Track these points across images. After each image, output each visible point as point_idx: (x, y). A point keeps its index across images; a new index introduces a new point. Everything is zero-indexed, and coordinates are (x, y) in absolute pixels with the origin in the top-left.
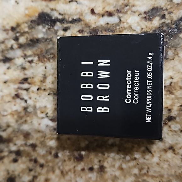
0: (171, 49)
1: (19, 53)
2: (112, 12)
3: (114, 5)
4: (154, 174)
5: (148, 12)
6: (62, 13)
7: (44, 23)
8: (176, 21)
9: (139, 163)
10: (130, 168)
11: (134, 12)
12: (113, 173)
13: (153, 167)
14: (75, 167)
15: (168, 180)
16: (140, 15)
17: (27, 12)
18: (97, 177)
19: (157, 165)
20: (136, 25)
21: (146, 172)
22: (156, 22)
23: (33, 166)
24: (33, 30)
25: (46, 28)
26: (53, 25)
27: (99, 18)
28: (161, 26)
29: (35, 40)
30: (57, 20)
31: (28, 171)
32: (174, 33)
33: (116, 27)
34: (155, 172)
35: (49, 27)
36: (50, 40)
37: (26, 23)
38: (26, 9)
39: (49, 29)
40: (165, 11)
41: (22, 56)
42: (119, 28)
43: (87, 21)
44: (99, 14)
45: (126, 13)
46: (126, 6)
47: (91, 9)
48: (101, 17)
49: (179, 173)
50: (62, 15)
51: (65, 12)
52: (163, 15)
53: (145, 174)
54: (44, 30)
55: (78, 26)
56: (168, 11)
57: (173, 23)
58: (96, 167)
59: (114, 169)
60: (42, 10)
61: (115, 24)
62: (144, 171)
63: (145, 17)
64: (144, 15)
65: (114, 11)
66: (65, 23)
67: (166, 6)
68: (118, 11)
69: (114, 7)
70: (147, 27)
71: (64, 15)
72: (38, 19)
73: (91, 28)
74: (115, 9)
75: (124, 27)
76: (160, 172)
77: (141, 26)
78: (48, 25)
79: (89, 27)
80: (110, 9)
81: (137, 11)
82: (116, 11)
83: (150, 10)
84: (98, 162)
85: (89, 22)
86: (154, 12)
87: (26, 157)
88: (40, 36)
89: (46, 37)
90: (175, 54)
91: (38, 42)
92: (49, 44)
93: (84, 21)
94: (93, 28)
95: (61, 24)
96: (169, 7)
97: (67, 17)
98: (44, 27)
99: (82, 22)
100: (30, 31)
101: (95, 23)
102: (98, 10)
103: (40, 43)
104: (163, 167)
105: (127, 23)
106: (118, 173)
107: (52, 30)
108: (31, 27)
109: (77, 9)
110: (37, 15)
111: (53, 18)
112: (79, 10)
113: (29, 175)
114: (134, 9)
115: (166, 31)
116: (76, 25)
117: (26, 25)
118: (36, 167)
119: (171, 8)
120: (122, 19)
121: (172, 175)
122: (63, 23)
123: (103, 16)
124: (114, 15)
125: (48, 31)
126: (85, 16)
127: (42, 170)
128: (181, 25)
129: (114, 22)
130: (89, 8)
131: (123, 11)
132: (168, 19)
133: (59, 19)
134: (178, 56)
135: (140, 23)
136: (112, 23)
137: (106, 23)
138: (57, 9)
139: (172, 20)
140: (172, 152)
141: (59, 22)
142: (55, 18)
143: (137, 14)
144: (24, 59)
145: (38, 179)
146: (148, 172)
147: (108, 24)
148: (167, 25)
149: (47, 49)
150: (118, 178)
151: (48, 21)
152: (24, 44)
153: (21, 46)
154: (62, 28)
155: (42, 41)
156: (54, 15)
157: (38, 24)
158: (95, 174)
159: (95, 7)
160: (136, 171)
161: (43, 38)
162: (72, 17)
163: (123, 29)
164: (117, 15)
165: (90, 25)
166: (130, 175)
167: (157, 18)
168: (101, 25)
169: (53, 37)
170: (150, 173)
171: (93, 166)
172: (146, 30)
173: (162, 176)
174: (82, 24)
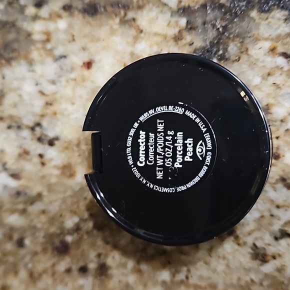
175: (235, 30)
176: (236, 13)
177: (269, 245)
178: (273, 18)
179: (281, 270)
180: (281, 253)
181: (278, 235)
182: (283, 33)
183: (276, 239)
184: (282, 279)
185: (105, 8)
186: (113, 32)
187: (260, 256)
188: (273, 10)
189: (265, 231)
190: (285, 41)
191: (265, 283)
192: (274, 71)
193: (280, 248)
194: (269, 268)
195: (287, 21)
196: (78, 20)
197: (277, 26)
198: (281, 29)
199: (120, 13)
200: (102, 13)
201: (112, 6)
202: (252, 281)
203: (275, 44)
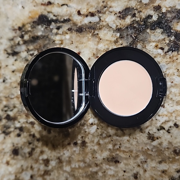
0: (140, 43)
1: (24, 48)
2: (93, 13)
3: (96, 7)
4: (125, 150)
5: (123, 11)
6: (56, 14)
7: (43, 23)
8: (144, 19)
9: (113, 140)
10: (106, 143)
11: (111, 12)
12: (93, 148)
13: (124, 144)
14: (63, 142)
15: (136, 155)
16: (116, 15)
17: (30, 15)
18: (80, 151)
19: (127, 142)
20: (112, 23)
21: (119, 148)
22: (128, 20)
23: (31, 140)
24: (34, 29)
25: (44, 27)
26: (49, 25)
27: (84, 18)
28: (132, 23)
29: (36, 37)
30: (52, 21)
31: (28, 144)
32: (142, 29)
33: (97, 25)
34: (126, 147)
35: (46, 26)
36: (46, 37)
37: (30, 23)
38: (30, 12)
39: (46, 28)
40: (135, 11)
41: (26, 50)
42: (99, 26)
43: (75, 21)
44: (83, 15)
45: (105, 13)
46: (105, 7)
47: (77, 11)
48: (85, 17)
49: (146, 149)
50: (56, 16)
51: (59, 13)
52: (134, 14)
53: (118, 149)
54: (42, 29)
55: (68, 25)
56: (138, 10)
57: (141, 20)
58: (79, 142)
59: (93, 145)
60: (41, 13)
61: (96, 22)
62: (117, 147)
63: (120, 16)
64: (119, 15)
65: (96, 11)
66: (58, 23)
67: (136, 6)
68: (99, 12)
69: (96, 9)
70: (121, 24)
71: (57, 16)
72: (38, 20)
73: (77, 27)
74: (96, 10)
75: (103, 25)
76: (130, 148)
77: (116, 24)
78: (45, 25)
79: (76, 25)
80: (92, 10)
81: (113, 11)
82: (97, 11)
83: (123, 10)
84: (81, 138)
85: (76, 22)
86: (127, 11)
87: (27, 133)
88: (40, 34)
89: (44, 34)
90: (143, 47)
91: (37, 39)
92: (46, 40)
93: (72, 21)
94: (79, 26)
95: (55, 24)
96: (139, 7)
97: (59, 18)
98: (42, 26)
99: (71, 22)
100: (32, 30)
101: (81, 22)
102: (83, 12)
103: (39, 40)
104: (132, 144)
105: (106, 21)
106: (96, 148)
107: (49, 28)
108: (33, 26)
109: (67, 11)
110: (37, 17)
111: (49, 19)
112: (69, 12)
113: (29, 148)
114: (111, 10)
115: (136, 27)
116: (66, 24)
117: (29, 25)
118: (34, 141)
119: (141, 8)
120: (101, 19)
121: (139, 151)
122: (57, 23)
123: (87, 16)
124: (96, 15)
125: (46, 30)
126: (73, 17)
127: (38, 143)
128: (148, 22)
129: (95, 21)
130: (76, 10)
131: (102, 11)
132: (138, 17)
133: (54, 20)
134: (146, 48)
135: (116, 21)
136: (94, 22)
137: (89, 22)
138: (53, 11)
139: (141, 18)
140: (140, 131)
141: (54, 22)
142: (51, 19)
143: (113, 14)
144: (27, 52)
145: (35, 151)
146: (120, 147)
147: (90, 22)
148: (137, 22)
149: (44, 44)
150: (96, 152)
151: (46, 21)
152: (28, 40)
153: (25, 42)
154: (56, 27)
155: (41, 38)
156: (50, 17)
157: (38, 25)
158: (78, 148)
159: (81, 9)
160: (110, 146)
161: (42, 35)
162: (63, 18)
163: (102, 26)
164: (98, 15)
165: (77, 24)
166: (106, 150)
167: (129, 17)
168: (85, 24)
169: (49, 34)
170: (122, 149)
171: (77, 141)
172: (120, 27)
173: (131, 151)
174: (71, 23)
175: (140, 38)
176: (140, 30)
177: (155, 133)
178: (156, 32)
179: (160, 144)
180: (160, 137)
181: (159, 128)
182: (161, 39)
183: (158, 130)
184: (161, 148)
185: (85, 29)
186: (89, 40)
187: (151, 138)
188: (156, 29)
189: (153, 126)
190: (162, 42)
191: (154, 150)
192: (157, 55)
193: (160, 134)
194: (155, 143)
195: (163, 34)
196: (74, 35)
197: (158, 36)
198: (160, 37)
199: (92, 31)
200: (84, 31)
201: (88, 28)
202: (148, 149)
203: (158, 44)
